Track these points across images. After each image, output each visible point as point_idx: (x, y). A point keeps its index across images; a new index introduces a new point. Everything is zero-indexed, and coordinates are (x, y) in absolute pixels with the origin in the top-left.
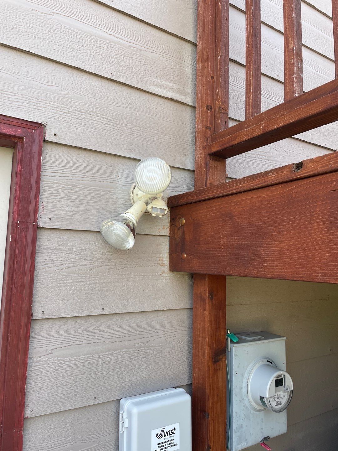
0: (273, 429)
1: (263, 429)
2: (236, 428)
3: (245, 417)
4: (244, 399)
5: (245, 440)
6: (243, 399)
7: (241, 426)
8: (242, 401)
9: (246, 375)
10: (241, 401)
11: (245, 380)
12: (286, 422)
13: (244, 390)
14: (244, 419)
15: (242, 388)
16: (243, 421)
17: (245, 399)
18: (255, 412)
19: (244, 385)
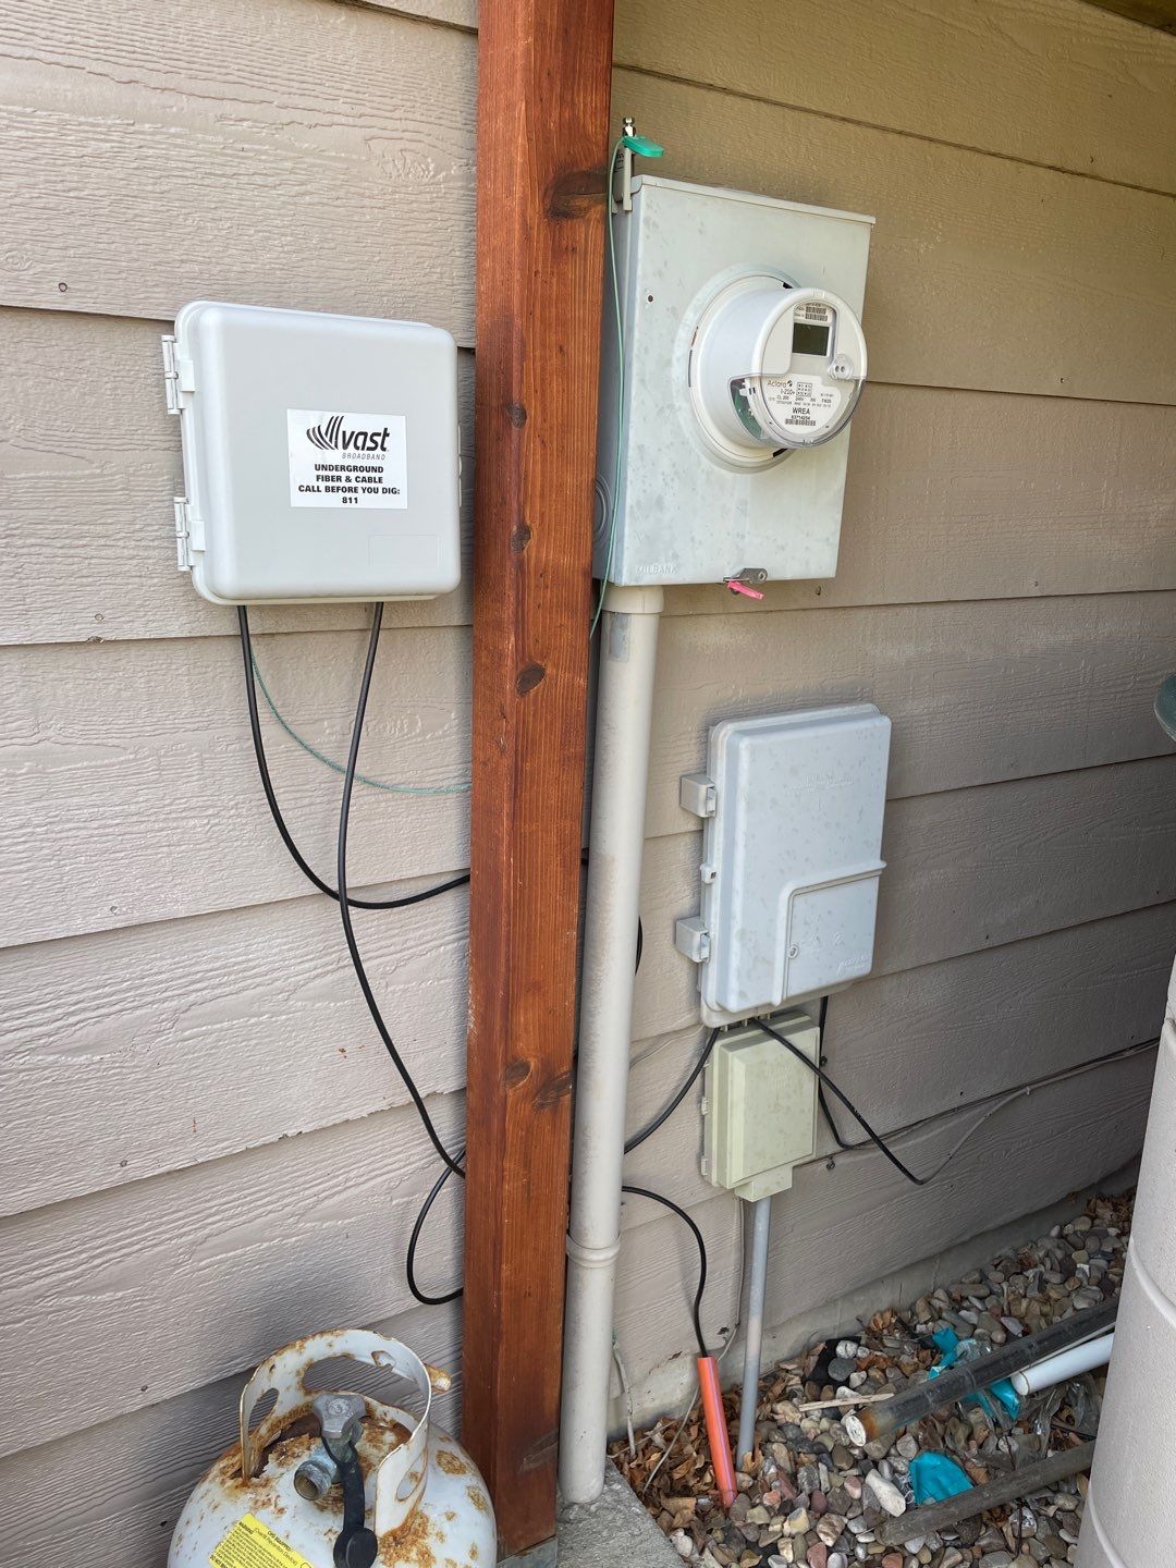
0: (783, 548)
1: (743, 537)
2: (639, 502)
3: (676, 473)
4: (677, 405)
5: (670, 554)
6: (671, 407)
7: (659, 503)
8: (667, 412)
9: (690, 317)
10: (661, 410)
11: (683, 335)
12: (836, 539)
13: (678, 371)
14: (672, 480)
15: (669, 363)
16: (666, 484)
17: (680, 408)
18: (716, 468)
19: (680, 351)
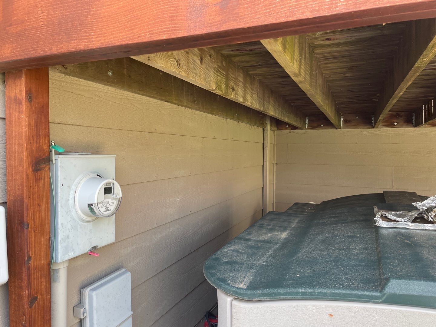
0: (102, 238)
1: (91, 239)
2: (62, 239)
4: (71, 210)
5: (72, 249)
7: (68, 237)
8: (69, 212)
9: (73, 187)
11: (72, 192)
12: (114, 232)
13: (71, 202)
14: (71, 230)
15: (69, 200)
18: (83, 223)
19: (71, 196)
